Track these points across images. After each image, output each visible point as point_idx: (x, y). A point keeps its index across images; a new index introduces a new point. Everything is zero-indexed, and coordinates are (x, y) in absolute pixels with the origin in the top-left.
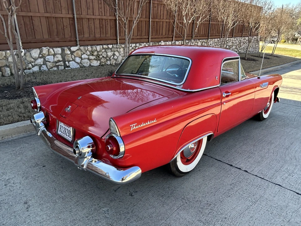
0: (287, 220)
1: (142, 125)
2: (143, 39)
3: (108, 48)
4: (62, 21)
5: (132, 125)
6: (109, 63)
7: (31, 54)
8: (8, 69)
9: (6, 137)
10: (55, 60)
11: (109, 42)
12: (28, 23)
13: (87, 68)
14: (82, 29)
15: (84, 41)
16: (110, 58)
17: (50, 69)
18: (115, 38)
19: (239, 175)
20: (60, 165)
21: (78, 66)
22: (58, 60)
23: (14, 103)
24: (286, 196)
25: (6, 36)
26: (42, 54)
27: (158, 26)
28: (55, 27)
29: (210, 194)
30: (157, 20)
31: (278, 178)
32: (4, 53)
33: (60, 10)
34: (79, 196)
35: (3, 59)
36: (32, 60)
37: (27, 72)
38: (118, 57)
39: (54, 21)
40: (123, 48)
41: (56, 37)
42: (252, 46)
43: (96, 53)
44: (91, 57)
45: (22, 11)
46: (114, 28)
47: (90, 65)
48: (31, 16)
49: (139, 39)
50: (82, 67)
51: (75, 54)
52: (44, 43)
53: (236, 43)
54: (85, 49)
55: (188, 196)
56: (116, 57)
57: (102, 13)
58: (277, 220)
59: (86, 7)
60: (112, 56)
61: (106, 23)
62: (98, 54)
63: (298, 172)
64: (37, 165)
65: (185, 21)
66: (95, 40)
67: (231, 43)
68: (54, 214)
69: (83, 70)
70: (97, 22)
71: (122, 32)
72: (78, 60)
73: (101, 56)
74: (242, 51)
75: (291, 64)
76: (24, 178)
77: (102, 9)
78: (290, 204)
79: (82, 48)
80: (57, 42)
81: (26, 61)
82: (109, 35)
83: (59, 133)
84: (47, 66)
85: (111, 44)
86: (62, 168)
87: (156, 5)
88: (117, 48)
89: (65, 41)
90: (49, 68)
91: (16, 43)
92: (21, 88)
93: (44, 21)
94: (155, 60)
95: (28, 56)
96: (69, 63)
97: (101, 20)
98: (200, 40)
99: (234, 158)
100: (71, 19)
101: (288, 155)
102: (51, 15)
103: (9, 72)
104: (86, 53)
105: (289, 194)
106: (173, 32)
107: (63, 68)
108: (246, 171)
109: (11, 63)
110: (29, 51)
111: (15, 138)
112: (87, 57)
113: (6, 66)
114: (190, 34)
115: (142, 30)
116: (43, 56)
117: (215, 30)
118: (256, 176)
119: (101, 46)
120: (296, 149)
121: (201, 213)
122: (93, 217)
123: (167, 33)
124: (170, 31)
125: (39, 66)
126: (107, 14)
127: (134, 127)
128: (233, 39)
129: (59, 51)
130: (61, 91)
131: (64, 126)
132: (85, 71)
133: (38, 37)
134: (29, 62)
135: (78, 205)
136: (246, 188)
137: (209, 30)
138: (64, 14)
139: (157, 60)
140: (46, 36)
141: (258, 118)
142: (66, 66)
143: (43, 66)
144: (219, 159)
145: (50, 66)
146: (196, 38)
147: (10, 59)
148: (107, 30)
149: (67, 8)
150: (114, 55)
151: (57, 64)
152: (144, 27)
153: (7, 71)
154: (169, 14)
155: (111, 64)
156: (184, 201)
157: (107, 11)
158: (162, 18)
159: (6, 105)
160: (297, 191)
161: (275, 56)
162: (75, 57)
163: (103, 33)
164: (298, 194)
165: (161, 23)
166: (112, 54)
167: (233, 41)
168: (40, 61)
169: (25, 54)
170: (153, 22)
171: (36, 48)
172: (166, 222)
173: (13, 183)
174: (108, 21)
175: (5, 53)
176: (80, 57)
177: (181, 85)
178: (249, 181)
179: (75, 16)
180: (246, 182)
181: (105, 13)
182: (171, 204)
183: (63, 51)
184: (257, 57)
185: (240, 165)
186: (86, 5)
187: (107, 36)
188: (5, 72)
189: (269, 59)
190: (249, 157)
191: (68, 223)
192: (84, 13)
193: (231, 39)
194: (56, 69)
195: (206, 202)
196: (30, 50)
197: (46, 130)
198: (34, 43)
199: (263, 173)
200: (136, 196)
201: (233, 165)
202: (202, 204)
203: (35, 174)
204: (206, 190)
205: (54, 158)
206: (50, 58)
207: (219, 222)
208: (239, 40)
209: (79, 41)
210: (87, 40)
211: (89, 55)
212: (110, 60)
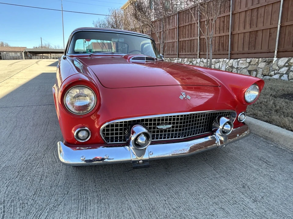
8: (255, 73)
32: (257, 59)
36: (277, 68)
81: (271, 68)
84: (288, 76)
90: (290, 79)
110: (279, 60)
113: (256, 71)
116: (289, 65)
125: (281, 74)
134: (272, 70)
143: (284, 75)
145: (292, 77)
153: (254, 74)
168: (284, 70)
171: (286, 57)
188: (252, 74)
196: (280, 58)
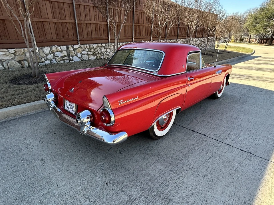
0: (234, 169)
1: (127, 101)
2: (128, 39)
3: (102, 46)
4: (66, 25)
5: (120, 101)
6: (103, 57)
7: (43, 51)
9: (27, 112)
10: (62, 55)
11: (103, 41)
12: (40, 27)
13: (86, 61)
14: (82, 32)
15: (84, 40)
16: (103, 54)
17: (58, 62)
18: (107, 38)
19: (200, 138)
20: (67, 133)
21: (80, 60)
22: (64, 56)
23: (31, 87)
24: (233, 152)
25: (23, 36)
26: (52, 50)
27: (139, 29)
28: (61, 30)
29: (179, 152)
30: (139, 25)
31: (228, 140)
32: (22, 50)
33: (64, 17)
34: (81, 154)
35: (22, 54)
36: (45, 55)
37: (41, 65)
38: (109, 53)
39: (60, 25)
40: (113, 46)
41: (62, 37)
42: (210, 45)
43: (93, 50)
44: (89, 53)
45: (35, 18)
46: (106, 31)
47: (89, 59)
48: (43, 22)
49: (125, 39)
50: (83, 61)
51: (77, 51)
52: (53, 43)
53: (198, 42)
54: (84, 47)
55: (162, 154)
56: (108, 53)
57: (97, 19)
58: (227, 169)
59: (85, 15)
60: (105, 52)
61: (100, 27)
62: (94, 51)
63: (243, 136)
64: (50, 132)
65: (160, 25)
66: (92, 40)
67: (194, 42)
68: (63, 167)
69: (83, 63)
70: (93, 26)
71: (113, 34)
72: (79, 55)
73: (97, 53)
74: (202, 48)
75: (238, 58)
76: (40, 142)
77: (96, 16)
78: (236, 158)
79: (82, 46)
80: (63, 41)
81: (40, 56)
82: (102, 36)
83: (66, 108)
84: (56, 60)
85: (104, 43)
86: (69, 134)
87: (138, 13)
88: (109, 46)
89: (69, 41)
91: (31, 43)
92: (36, 76)
93: (52, 25)
94: (137, 55)
95: (41, 52)
96: (72, 58)
97: (96, 24)
98: (171, 40)
99: (196, 126)
100: (73, 24)
101: (236, 123)
102: (58, 21)
103: (27, 64)
104: (85, 50)
105: (236, 151)
106: (151, 34)
107: (68, 61)
108: (205, 135)
109: (28, 58)
110: (42, 49)
111: (33, 113)
112: (86, 53)
113: (25, 60)
114: (164, 35)
115: (128, 32)
116: (53, 52)
117: (182, 32)
118: (212, 138)
119: (97, 45)
120: (241, 119)
121: (172, 165)
122: (92, 169)
123: (146, 34)
124: (149, 33)
125: (50, 60)
126: (101, 20)
127: (122, 103)
128: (196, 39)
129: (65, 48)
130: (67, 77)
131: (69, 103)
132: (85, 63)
133: (49, 38)
134: (42, 57)
135: (81, 161)
136: (204, 147)
137: (178, 32)
138: (68, 20)
139: (138, 55)
140: (55, 37)
141: (214, 97)
142: (70, 60)
143: (53, 60)
144: (185, 127)
145: (58, 60)
146: (168, 38)
147: (28, 55)
148: (101, 33)
149: (70, 15)
150: (106, 51)
151: (64, 59)
152: (129, 30)
153: (25, 63)
154: (148, 20)
155: (104, 58)
156: (159, 157)
157: (101, 18)
158: (142, 23)
159: (26, 89)
160: (242, 149)
161: (226, 52)
162: (77, 53)
163: (98, 34)
164: (242, 150)
165: (142, 27)
166: (105, 51)
167: (196, 41)
168: (51, 56)
169: (39, 51)
170: (136, 26)
171: (47, 46)
172: (146, 172)
173: (32, 146)
174: (101, 26)
175: (24, 50)
176: (81, 53)
177: (157, 72)
178: (207, 142)
179: (76, 21)
180: (205, 143)
181: (99, 19)
182: (149, 159)
183: (68, 48)
184: (214, 52)
185: (200, 130)
186: (85, 13)
187: (101, 37)
189: (222, 54)
190: (207, 125)
191: (74, 173)
192: (83, 19)
193: (195, 39)
194: (62, 62)
195: (175, 157)
196: (42, 47)
197: (55, 106)
198: (45, 42)
199: (217, 136)
200: (124, 154)
201: (196, 131)
202: (173, 158)
203: (49, 139)
204: (175, 149)
205: (62, 127)
206: (58, 54)
207: (185, 172)
208: (200, 40)
209: (80, 41)
210: (86, 40)
211: (87, 52)
212: (104, 55)
